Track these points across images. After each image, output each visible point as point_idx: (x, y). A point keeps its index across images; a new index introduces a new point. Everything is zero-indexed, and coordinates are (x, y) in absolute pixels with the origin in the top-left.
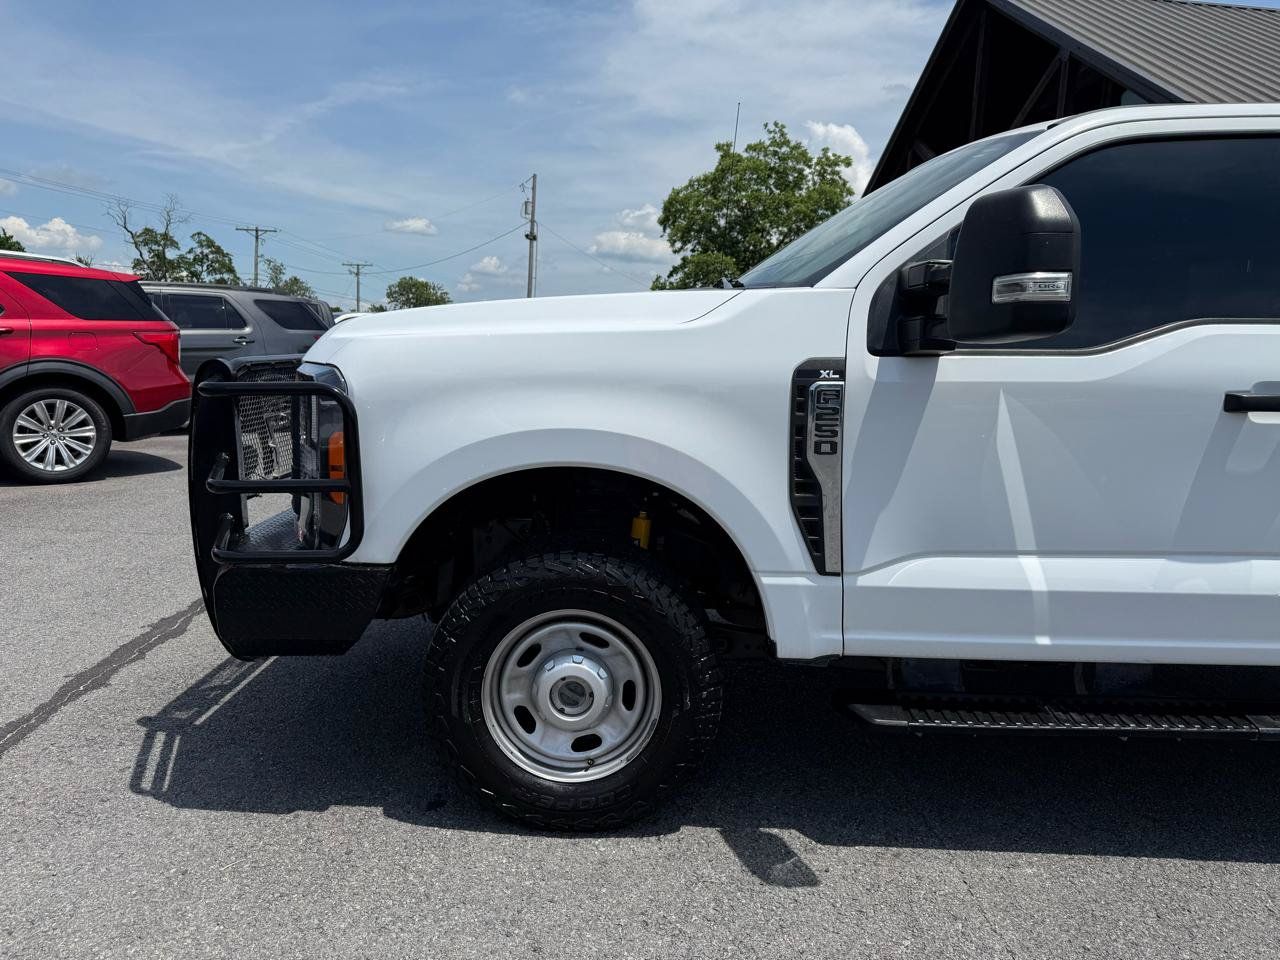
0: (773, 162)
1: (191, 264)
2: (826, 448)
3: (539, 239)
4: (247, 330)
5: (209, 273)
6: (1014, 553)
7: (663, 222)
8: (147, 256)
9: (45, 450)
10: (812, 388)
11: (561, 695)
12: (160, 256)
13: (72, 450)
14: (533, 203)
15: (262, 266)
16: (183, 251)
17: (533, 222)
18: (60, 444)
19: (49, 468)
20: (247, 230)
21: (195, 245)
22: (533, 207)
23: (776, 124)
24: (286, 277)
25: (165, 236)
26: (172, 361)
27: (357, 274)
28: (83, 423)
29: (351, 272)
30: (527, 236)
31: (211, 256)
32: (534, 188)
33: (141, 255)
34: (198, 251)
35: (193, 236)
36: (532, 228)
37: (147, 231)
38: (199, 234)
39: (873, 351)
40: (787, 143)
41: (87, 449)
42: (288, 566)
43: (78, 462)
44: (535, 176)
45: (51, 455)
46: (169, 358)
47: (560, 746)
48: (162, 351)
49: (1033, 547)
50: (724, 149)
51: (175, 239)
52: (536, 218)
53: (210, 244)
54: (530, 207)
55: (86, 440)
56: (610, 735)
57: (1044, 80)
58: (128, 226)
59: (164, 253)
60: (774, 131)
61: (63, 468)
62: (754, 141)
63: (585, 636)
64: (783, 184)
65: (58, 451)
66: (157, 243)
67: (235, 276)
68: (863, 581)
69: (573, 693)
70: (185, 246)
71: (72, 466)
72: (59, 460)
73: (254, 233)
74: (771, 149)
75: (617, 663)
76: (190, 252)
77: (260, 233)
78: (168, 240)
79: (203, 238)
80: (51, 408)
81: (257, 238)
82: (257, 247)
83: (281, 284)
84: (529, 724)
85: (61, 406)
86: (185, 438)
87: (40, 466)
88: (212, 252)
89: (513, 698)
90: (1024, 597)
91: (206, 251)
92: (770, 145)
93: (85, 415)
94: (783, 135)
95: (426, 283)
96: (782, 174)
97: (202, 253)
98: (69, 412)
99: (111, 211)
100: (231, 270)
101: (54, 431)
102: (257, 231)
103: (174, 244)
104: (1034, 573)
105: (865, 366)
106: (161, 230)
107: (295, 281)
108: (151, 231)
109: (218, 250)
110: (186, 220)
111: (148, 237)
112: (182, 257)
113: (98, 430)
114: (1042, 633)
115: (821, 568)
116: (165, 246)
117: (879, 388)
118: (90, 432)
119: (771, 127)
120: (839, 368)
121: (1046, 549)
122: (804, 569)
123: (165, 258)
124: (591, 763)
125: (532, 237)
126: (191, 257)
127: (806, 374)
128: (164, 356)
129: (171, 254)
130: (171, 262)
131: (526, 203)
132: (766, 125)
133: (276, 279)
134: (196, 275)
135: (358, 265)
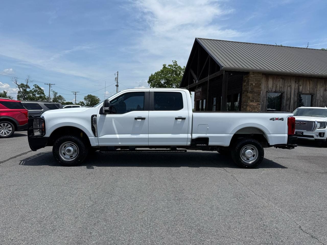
0: (174, 69)
1: (33, 92)
2: (95, 124)
3: (119, 86)
4: (42, 110)
5: (38, 94)
6: (116, 134)
7: (149, 82)
8: (21, 90)
9: (3, 132)
10: (93, 118)
11: (68, 151)
12: (25, 90)
13: (7, 132)
14: (118, 78)
15: (51, 93)
16: (31, 89)
17: (117, 82)
18: (5, 131)
19: (3, 135)
20: (47, 84)
21: (34, 88)
22: (118, 79)
23: (175, 61)
24: (58, 95)
25: (27, 85)
26: (27, 116)
27: (75, 94)
28: (10, 127)
29: (74, 94)
30: (116, 86)
31: (38, 90)
32: (118, 75)
33: (20, 90)
34: (35, 89)
35: (34, 85)
36: (117, 84)
37: (22, 84)
38: (36, 85)
39: (100, 114)
40: (177, 65)
41: (10, 132)
42: (38, 137)
43: (8, 134)
44: (118, 72)
45: (4, 133)
46: (26, 116)
47: (68, 157)
48: (25, 114)
49: (117, 133)
50: (164, 66)
51: (29, 86)
52: (118, 82)
53: (38, 87)
54: (117, 79)
55: (10, 130)
56: (74, 156)
57: (207, 59)
58: (17, 83)
59: (26, 90)
60: (174, 62)
61: (6, 135)
62: (170, 64)
63: (71, 145)
64: (176, 74)
65: (5, 132)
66: (24, 87)
67: (44, 95)
68: (100, 137)
69: (69, 151)
70: (32, 87)
71: (7, 135)
72: (5, 134)
73: (49, 85)
74: (173, 66)
75: (74, 148)
76: (33, 89)
77: (51, 85)
78: (27, 86)
80: (4, 125)
81: (50, 86)
82: (50, 88)
83: (56, 97)
84: (65, 155)
85: (6, 124)
86: (27, 131)
87: (2, 135)
88: (39, 89)
89: (63, 152)
90: (117, 139)
91: (37, 89)
92: (173, 65)
93: (10, 126)
94: (176, 63)
95: (94, 96)
96: (176, 72)
97: (36, 89)
98: (7, 125)
99: (13, 80)
100: (43, 94)
101: (4, 129)
102: (50, 84)
103: (29, 88)
104: (118, 136)
105: (99, 115)
106: (25, 84)
107: (60, 96)
108: (23, 84)
109: (40, 89)
110: (32, 82)
111: (22, 86)
112: (31, 91)
113: (12, 129)
114: (120, 142)
115: (95, 136)
116: (26, 88)
117: (100, 118)
118: (11, 129)
119: (174, 61)
120: (96, 116)
121: (119, 133)
122: (93, 136)
123: (26, 91)
124: (72, 159)
125: (117, 86)
126: (33, 90)
127: (93, 116)
128: (25, 115)
129: (28, 90)
130: (28, 92)
131: (116, 78)
132: (173, 61)
133: (55, 96)
134: (34, 95)
135: (76, 92)
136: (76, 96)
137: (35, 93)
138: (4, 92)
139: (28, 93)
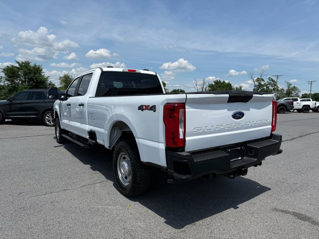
1: (267, 85)
5: (271, 87)
20: (275, 76)
21: (268, 80)
24: (292, 86)
27: (311, 84)
33: (255, 84)
34: (269, 82)
35: (268, 78)
38: (270, 78)
59: (261, 83)
67: (278, 87)
70: (266, 81)
76: (267, 82)
79: (271, 79)
81: (277, 77)
88: (272, 82)
91: (271, 82)
102: (277, 76)
103: (264, 81)
107: (294, 87)
108: (259, 78)
111: (258, 80)
112: (265, 84)
116: (261, 81)
126: (267, 83)
129: (263, 83)
133: (289, 87)
134: (268, 88)
135: (311, 82)
136: (311, 85)
137: (269, 86)
138: (240, 86)
139: (263, 86)
